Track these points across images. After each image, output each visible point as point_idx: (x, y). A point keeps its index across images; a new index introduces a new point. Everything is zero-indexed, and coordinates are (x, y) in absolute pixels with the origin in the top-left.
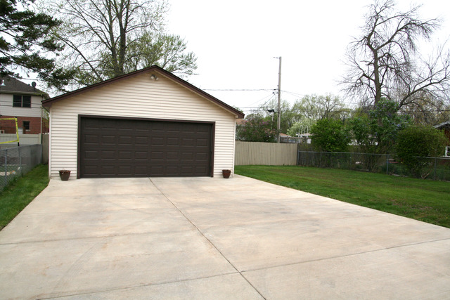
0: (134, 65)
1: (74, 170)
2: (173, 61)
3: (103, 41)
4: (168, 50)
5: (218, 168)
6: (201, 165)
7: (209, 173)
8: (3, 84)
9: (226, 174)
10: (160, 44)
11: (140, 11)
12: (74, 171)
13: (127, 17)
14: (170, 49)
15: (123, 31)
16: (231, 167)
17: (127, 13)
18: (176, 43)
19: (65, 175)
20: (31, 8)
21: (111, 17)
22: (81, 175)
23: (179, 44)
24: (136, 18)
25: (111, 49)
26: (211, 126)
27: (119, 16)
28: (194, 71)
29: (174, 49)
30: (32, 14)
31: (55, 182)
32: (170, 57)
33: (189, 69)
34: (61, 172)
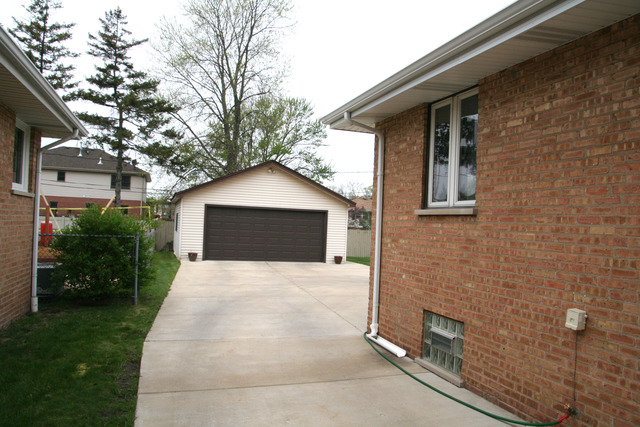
0: (248, 135)
1: (200, 252)
2: (297, 131)
3: (214, 113)
4: (291, 115)
5: (330, 255)
6: (315, 251)
7: (322, 259)
8: (100, 163)
9: (338, 260)
10: (281, 110)
11: (256, 77)
12: (200, 254)
13: (243, 87)
14: (293, 115)
15: (238, 102)
16: (343, 254)
17: (243, 82)
18: (301, 108)
19: (192, 257)
20: (152, 96)
21: (223, 85)
22: (206, 257)
23: (305, 109)
24: (253, 87)
25: (223, 121)
26: (324, 214)
27: (234, 86)
28: (324, 141)
29: (299, 114)
30: (151, 101)
31: (185, 263)
32: (293, 124)
33: (317, 138)
34: (190, 254)
